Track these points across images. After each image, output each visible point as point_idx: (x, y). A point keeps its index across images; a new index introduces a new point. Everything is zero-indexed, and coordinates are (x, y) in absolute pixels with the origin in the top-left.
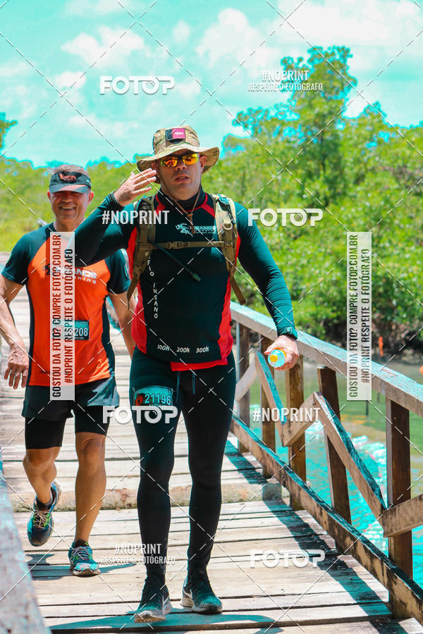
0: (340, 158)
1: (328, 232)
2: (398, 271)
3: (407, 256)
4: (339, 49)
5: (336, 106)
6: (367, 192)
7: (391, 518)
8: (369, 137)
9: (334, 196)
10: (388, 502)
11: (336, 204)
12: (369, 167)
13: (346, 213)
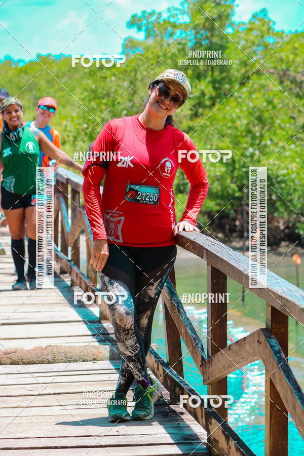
3: (288, 154)
5: (225, 10)
6: (251, 93)
7: (209, 368)
8: (256, 42)
9: (219, 96)
10: (208, 354)
12: (254, 70)
13: (231, 111)
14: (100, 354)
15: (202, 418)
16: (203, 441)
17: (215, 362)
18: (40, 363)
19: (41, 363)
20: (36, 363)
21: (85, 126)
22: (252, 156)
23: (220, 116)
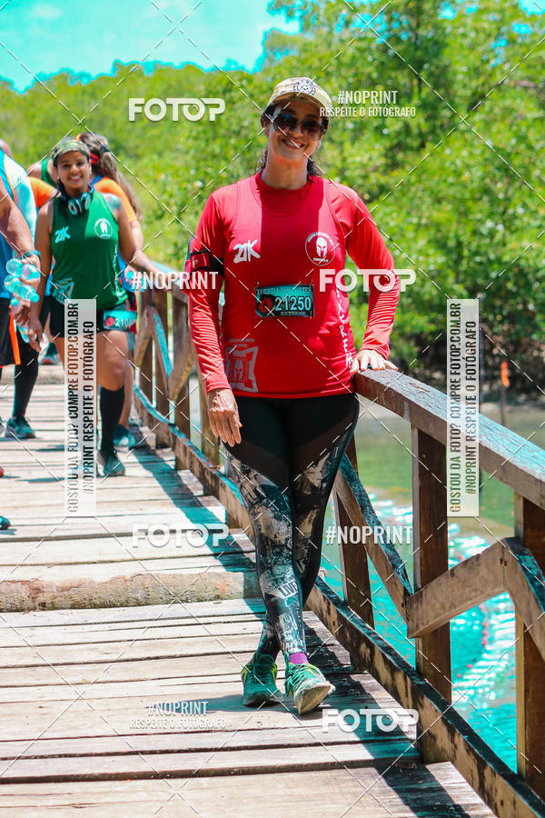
0: (445, 69)
1: (424, 190)
2: (538, 256)
6: (488, 124)
7: (417, 607)
8: (494, 33)
9: (433, 131)
10: (415, 585)
11: (438, 142)
12: (493, 83)
13: (453, 156)
14: (226, 588)
15: (407, 696)
16: (409, 736)
17: (428, 598)
18: (121, 606)
19: (125, 604)
20: (115, 606)
21: (199, 184)
22: (492, 234)
23: (434, 165)
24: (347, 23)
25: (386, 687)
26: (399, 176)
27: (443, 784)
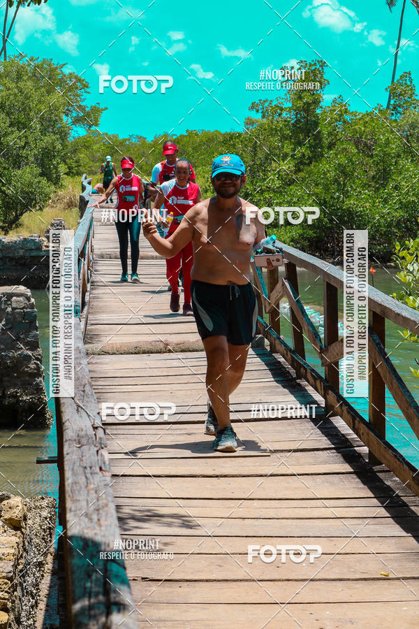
0: (319, 133)
1: (311, 181)
2: (357, 207)
3: (363, 196)
4: (318, 61)
5: (317, 98)
8: (338, 119)
9: (314, 157)
10: (325, 345)
11: (317, 162)
12: (338, 138)
13: (323, 168)
15: (321, 389)
16: (322, 406)
17: (331, 350)
23: (315, 170)
24: (280, 115)
25: (312, 386)
26: (302, 174)
27: (336, 425)
